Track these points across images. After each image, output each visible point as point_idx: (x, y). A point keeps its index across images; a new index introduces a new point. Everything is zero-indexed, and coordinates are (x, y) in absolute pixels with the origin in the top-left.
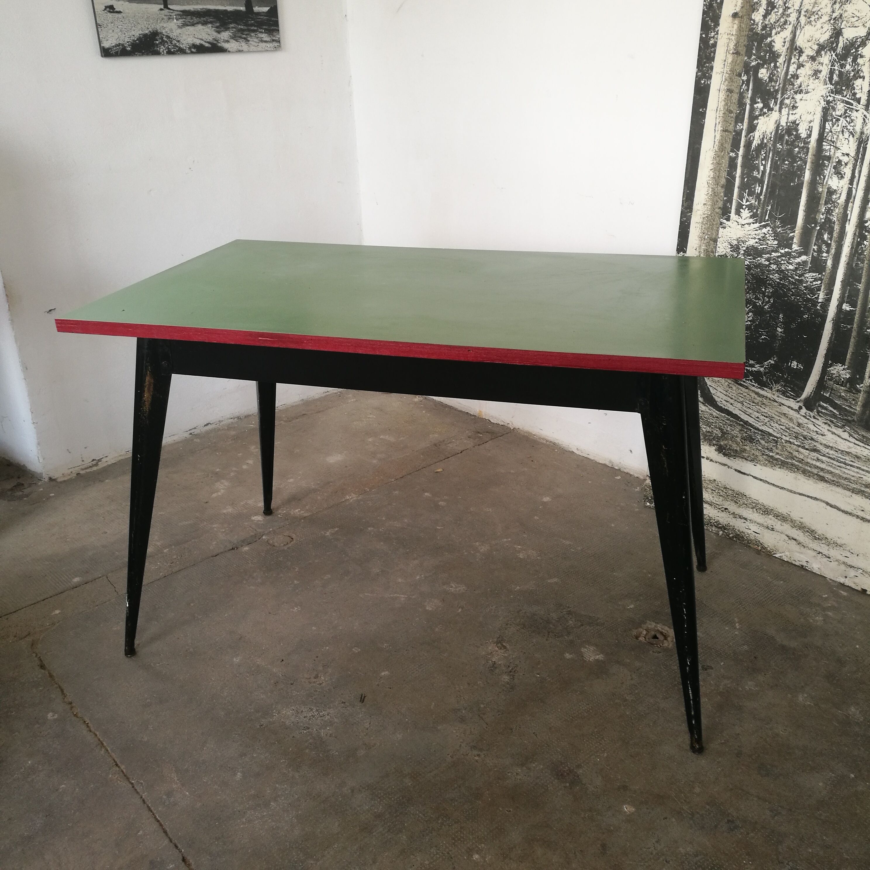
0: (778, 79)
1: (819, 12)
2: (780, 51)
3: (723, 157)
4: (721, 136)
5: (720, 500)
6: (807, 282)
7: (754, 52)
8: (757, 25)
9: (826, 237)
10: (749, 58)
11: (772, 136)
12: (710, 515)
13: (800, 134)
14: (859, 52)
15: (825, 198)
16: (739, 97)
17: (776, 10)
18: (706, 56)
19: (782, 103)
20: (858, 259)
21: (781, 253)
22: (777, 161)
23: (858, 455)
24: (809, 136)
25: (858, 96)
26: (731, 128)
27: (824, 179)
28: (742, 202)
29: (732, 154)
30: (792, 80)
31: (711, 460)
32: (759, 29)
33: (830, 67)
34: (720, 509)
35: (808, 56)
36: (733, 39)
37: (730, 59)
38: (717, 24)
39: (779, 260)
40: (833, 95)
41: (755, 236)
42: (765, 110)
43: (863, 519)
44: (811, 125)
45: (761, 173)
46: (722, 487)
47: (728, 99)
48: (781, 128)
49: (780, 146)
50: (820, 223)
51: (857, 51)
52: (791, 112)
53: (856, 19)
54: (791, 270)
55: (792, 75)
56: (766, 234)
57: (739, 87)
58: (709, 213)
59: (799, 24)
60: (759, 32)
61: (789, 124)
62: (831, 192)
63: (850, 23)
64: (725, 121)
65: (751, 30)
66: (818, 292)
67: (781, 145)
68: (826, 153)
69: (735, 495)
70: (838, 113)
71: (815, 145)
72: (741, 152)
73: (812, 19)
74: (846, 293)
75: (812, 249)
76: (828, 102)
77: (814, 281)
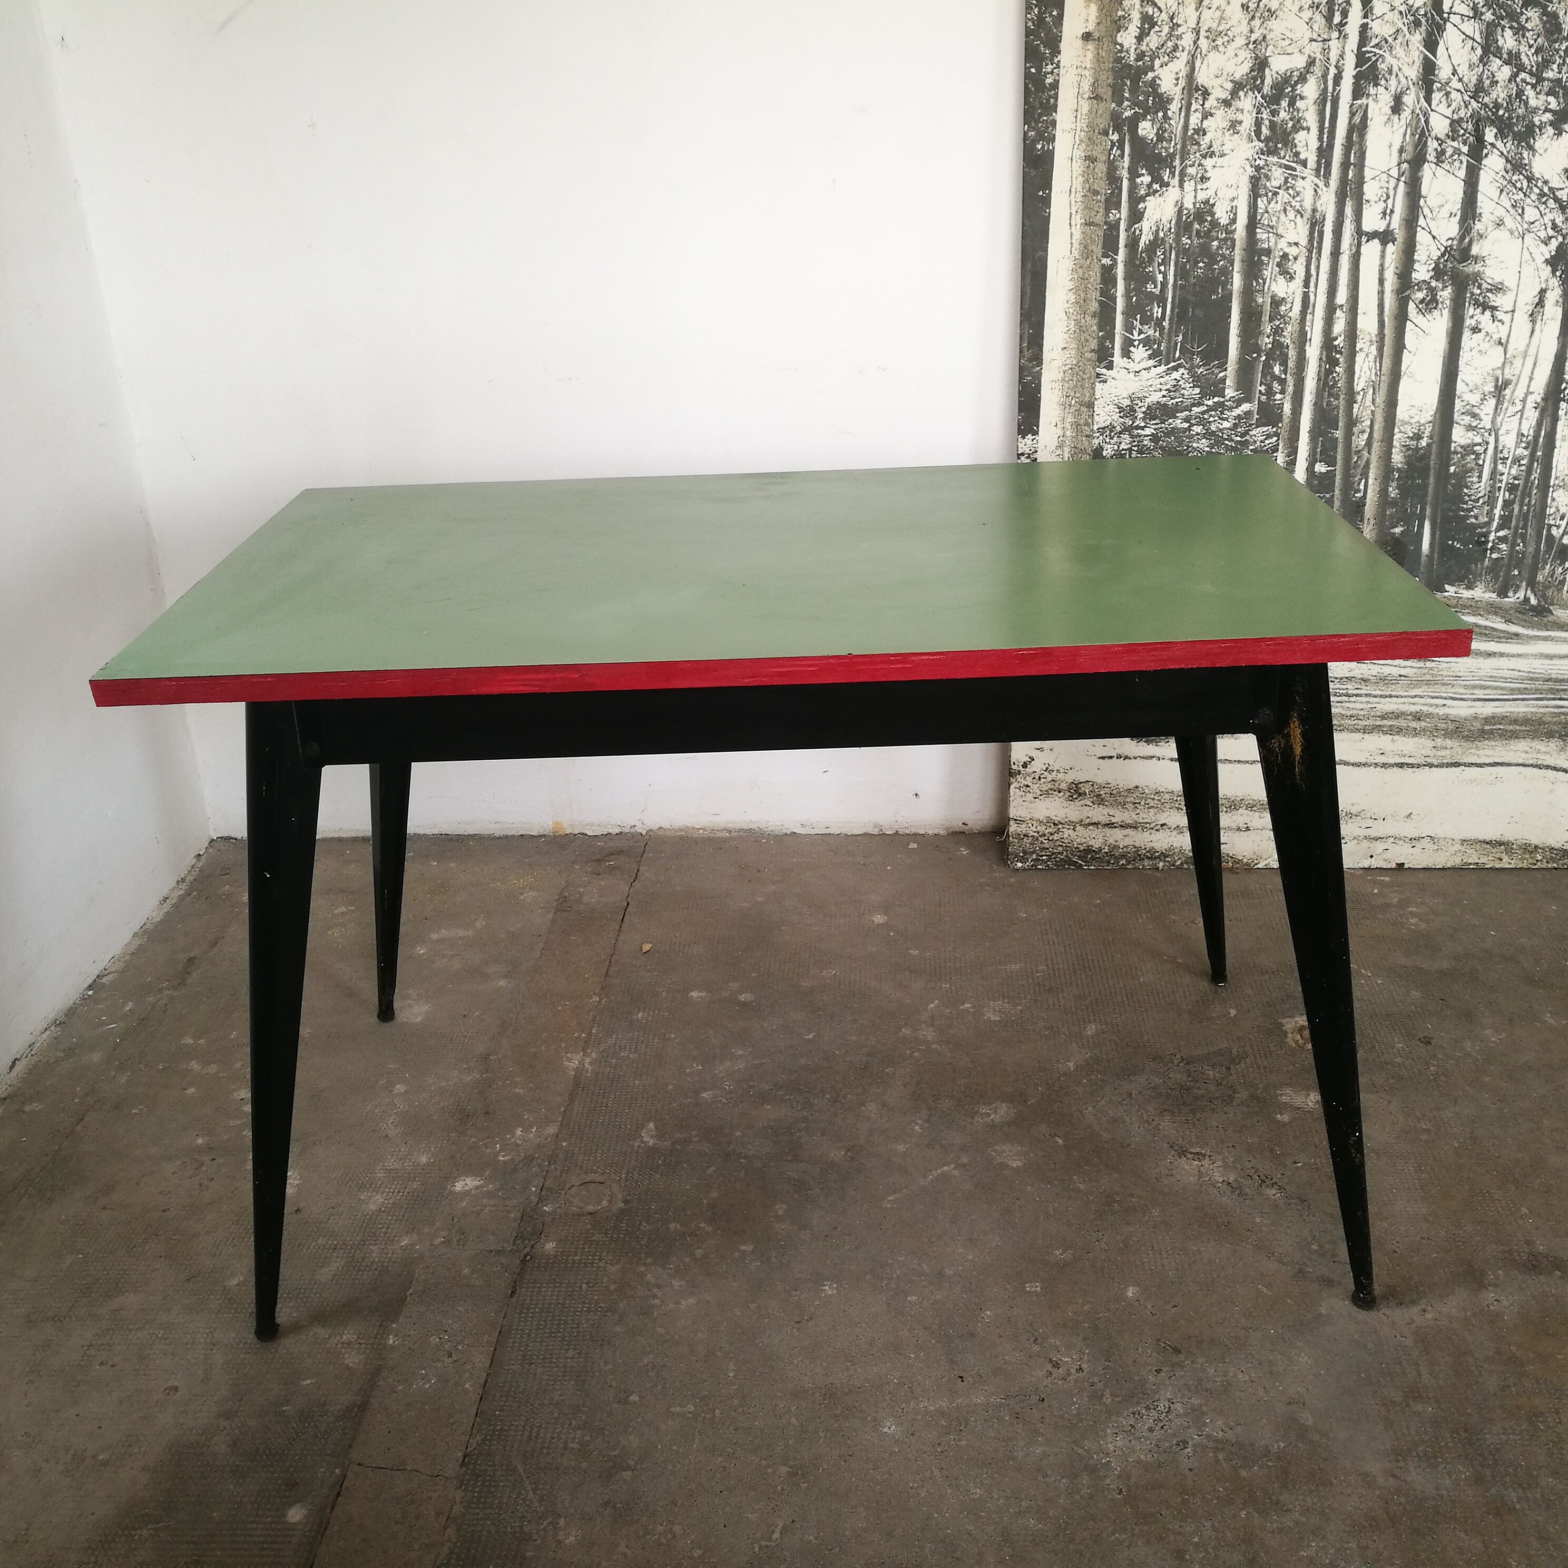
0: (1173, 136)
1: (1229, 32)
2: (1172, 93)
3: (1089, 267)
4: (1083, 233)
5: (1151, 814)
6: (1255, 442)
7: (1127, 95)
8: (1127, 51)
9: (1277, 369)
10: (1120, 104)
11: (1172, 226)
12: (1137, 844)
13: (1218, 219)
14: (1298, 92)
15: (1269, 313)
16: (1108, 168)
17: (1157, 28)
18: (1041, 103)
19: (1183, 174)
20: (1330, 395)
21: (1207, 406)
22: (1184, 264)
23: (1365, 676)
24: (1234, 221)
25: (1302, 157)
26: (1099, 218)
27: (1264, 283)
28: (1131, 336)
29: (1107, 261)
30: (1196, 136)
31: (1126, 758)
32: (1132, 59)
33: (1254, 115)
34: (1152, 829)
35: (1218, 99)
36: (1087, 75)
37: (1085, 107)
38: (1056, 51)
39: (1206, 417)
40: (1265, 157)
41: (1161, 387)
42: (1156, 186)
43: (1384, 765)
44: (1234, 204)
45: (1159, 286)
46: (1151, 794)
47: (1088, 174)
48: (1185, 212)
49: (1187, 241)
50: (1265, 351)
51: (1294, 90)
52: (1199, 187)
53: (1288, 42)
54: (1226, 429)
55: (1194, 129)
56: (1179, 381)
57: (1107, 153)
58: (1074, 362)
59: (1199, 50)
60: (1131, 63)
61: (1198, 206)
62: (1277, 302)
63: (1279, 48)
64: (1086, 208)
65: (1118, 60)
66: (1275, 454)
67: (1189, 238)
68: (1263, 245)
69: (1175, 798)
70: (1276, 183)
71: (1244, 234)
72: (1121, 256)
73: (1219, 41)
74: (1317, 448)
75: (1258, 392)
76: (1258, 169)
77: (1266, 439)
